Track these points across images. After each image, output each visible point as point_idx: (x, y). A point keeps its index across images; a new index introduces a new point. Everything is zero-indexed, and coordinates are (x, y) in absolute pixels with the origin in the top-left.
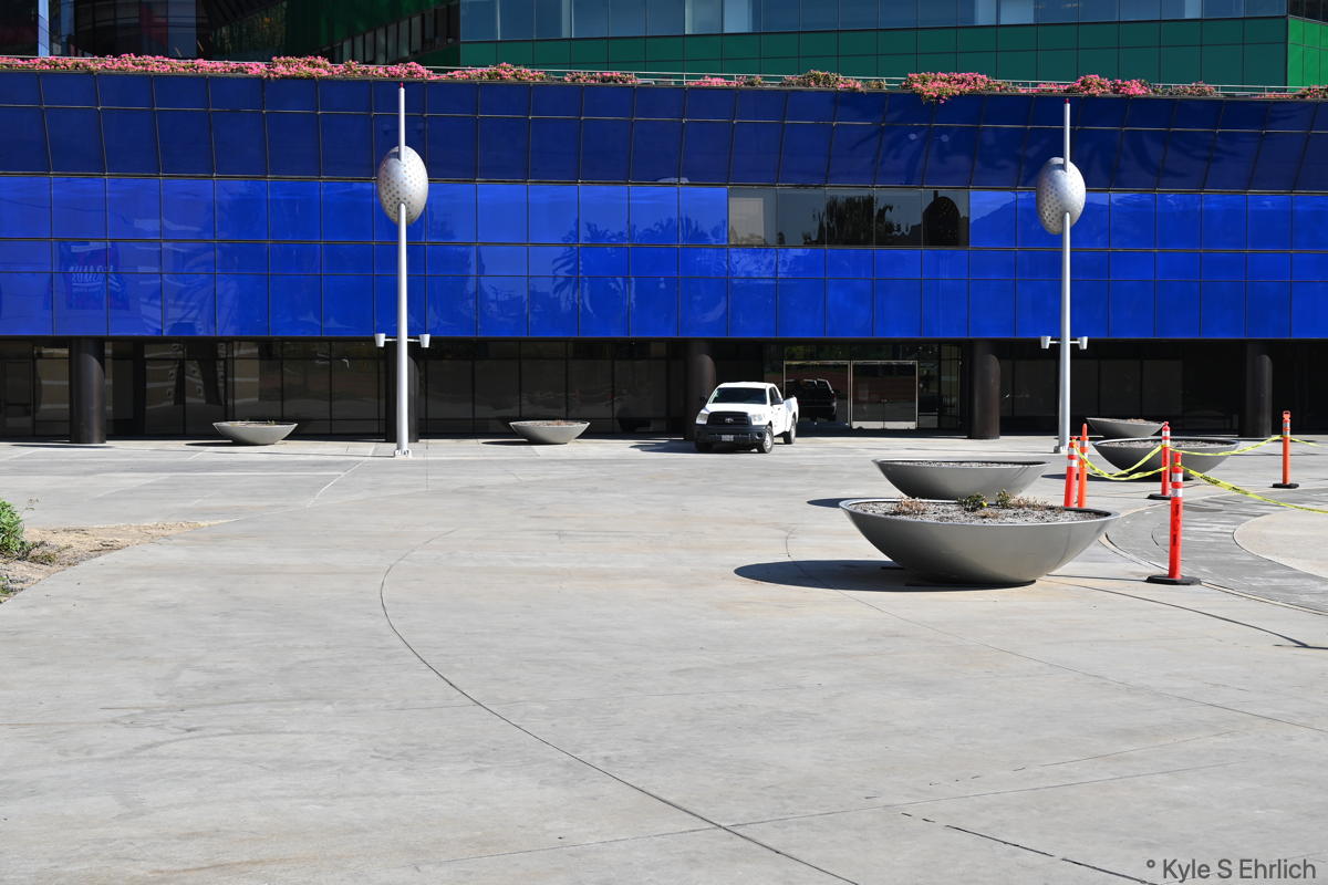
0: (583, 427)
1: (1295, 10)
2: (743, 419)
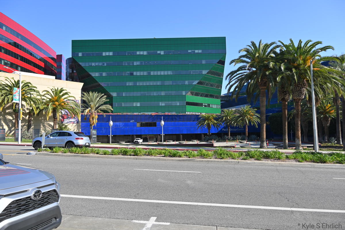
0: (125, 142)
1: (187, 104)
2: (137, 141)
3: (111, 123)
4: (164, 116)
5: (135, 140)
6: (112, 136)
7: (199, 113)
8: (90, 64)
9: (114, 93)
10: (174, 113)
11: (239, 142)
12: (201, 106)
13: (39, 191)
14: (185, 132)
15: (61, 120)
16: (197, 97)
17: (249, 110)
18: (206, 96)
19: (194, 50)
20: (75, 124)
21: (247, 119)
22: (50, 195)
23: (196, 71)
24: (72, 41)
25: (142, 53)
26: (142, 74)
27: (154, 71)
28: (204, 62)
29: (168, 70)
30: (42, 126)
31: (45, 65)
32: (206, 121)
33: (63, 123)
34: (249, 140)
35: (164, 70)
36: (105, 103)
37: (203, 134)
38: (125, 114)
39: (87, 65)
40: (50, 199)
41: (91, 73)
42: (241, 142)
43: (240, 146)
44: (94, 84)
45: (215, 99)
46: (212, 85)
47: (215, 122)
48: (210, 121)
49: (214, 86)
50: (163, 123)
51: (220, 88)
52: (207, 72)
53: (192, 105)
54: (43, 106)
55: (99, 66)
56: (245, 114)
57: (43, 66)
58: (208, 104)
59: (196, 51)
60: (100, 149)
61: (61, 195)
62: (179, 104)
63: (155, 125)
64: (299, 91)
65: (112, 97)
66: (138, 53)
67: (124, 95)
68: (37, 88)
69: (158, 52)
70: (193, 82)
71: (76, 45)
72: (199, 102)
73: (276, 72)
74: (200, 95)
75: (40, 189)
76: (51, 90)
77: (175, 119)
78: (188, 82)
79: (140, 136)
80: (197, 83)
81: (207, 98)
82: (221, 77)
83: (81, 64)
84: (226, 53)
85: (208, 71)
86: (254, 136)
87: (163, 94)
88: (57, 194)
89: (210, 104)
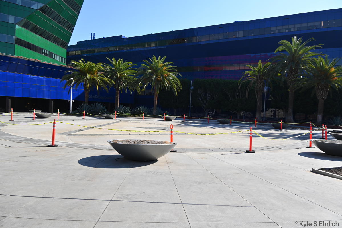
1: (16, 43)
12: (39, 52)
16: (35, 35)
45: (59, 47)
46: (61, 21)
53: (25, 47)
58: (50, 52)
70: (32, 4)
72: (37, 45)
74: (39, 33)
78: (21, 0)
80: (39, 7)
81: (49, 42)
82: (77, 13)
89: (52, 53)
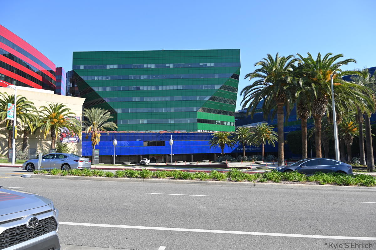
0: (130, 163)
1: (198, 122)
2: (144, 162)
3: (115, 142)
4: (174, 134)
5: (142, 161)
6: (116, 156)
7: (212, 131)
8: (93, 77)
9: (118, 109)
10: (184, 131)
11: (256, 162)
12: (214, 124)
13: (35, 219)
14: (196, 152)
15: (60, 139)
16: (210, 113)
17: (266, 127)
18: (219, 113)
19: (206, 63)
20: (75, 144)
21: (263, 138)
22: (47, 223)
23: (208, 85)
24: (73, 52)
25: (149, 66)
26: (149, 88)
27: (163, 85)
28: (216, 76)
29: (177, 85)
30: (38, 145)
31: (43, 78)
32: (219, 140)
33: (62, 142)
34: (266, 161)
35: (174, 85)
36: (109, 120)
37: (216, 154)
38: (130, 132)
39: (89, 78)
40: (47, 227)
41: (93, 88)
42: (257, 163)
43: (256, 167)
44: (98, 100)
45: (228, 116)
46: (225, 101)
47: (229, 140)
48: (223, 140)
49: (227, 102)
50: (172, 142)
51: (234, 104)
52: (220, 87)
53: (203, 123)
54: (40, 124)
55: (102, 80)
56: (261, 133)
57: (41, 80)
58: (221, 121)
59: (208, 64)
60: (103, 170)
61: (60, 223)
62: (190, 122)
63: (163, 144)
64: (319, 107)
65: (117, 114)
66: (145, 66)
67: (130, 111)
68: (34, 104)
69: (167, 65)
70: (205, 98)
71: (78, 57)
72: (212, 119)
73: (294, 87)
74: (212, 112)
75: (36, 217)
76: (49, 105)
77: (186, 137)
78: (200, 97)
79: (147, 156)
80: (209, 98)
81: (220, 115)
82: (235, 92)
83: (82, 77)
84: (240, 67)
85: (221, 85)
86: (271, 156)
87: (172, 110)
88: (55, 222)
89: (223, 122)
